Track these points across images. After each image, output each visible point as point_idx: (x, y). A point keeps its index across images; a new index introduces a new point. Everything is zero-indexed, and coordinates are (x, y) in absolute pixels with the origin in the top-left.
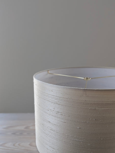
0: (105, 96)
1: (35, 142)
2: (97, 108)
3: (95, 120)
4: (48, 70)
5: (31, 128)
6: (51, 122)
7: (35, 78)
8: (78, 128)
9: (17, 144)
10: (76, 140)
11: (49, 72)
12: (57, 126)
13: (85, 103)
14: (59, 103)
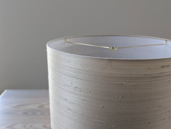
0: (135, 68)
1: (50, 123)
2: (124, 83)
3: (122, 97)
4: (66, 37)
5: (46, 107)
6: (67, 99)
7: (49, 45)
8: (101, 106)
9: (28, 126)
10: (98, 122)
11: (67, 40)
12: (75, 104)
13: (110, 76)
14: (78, 76)
